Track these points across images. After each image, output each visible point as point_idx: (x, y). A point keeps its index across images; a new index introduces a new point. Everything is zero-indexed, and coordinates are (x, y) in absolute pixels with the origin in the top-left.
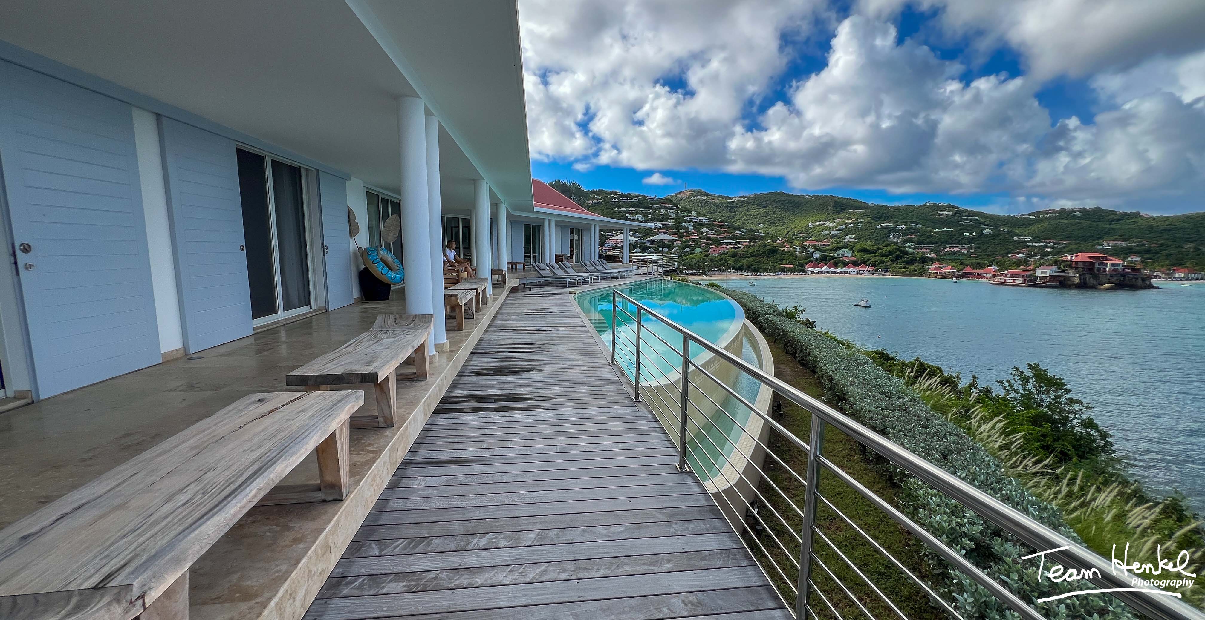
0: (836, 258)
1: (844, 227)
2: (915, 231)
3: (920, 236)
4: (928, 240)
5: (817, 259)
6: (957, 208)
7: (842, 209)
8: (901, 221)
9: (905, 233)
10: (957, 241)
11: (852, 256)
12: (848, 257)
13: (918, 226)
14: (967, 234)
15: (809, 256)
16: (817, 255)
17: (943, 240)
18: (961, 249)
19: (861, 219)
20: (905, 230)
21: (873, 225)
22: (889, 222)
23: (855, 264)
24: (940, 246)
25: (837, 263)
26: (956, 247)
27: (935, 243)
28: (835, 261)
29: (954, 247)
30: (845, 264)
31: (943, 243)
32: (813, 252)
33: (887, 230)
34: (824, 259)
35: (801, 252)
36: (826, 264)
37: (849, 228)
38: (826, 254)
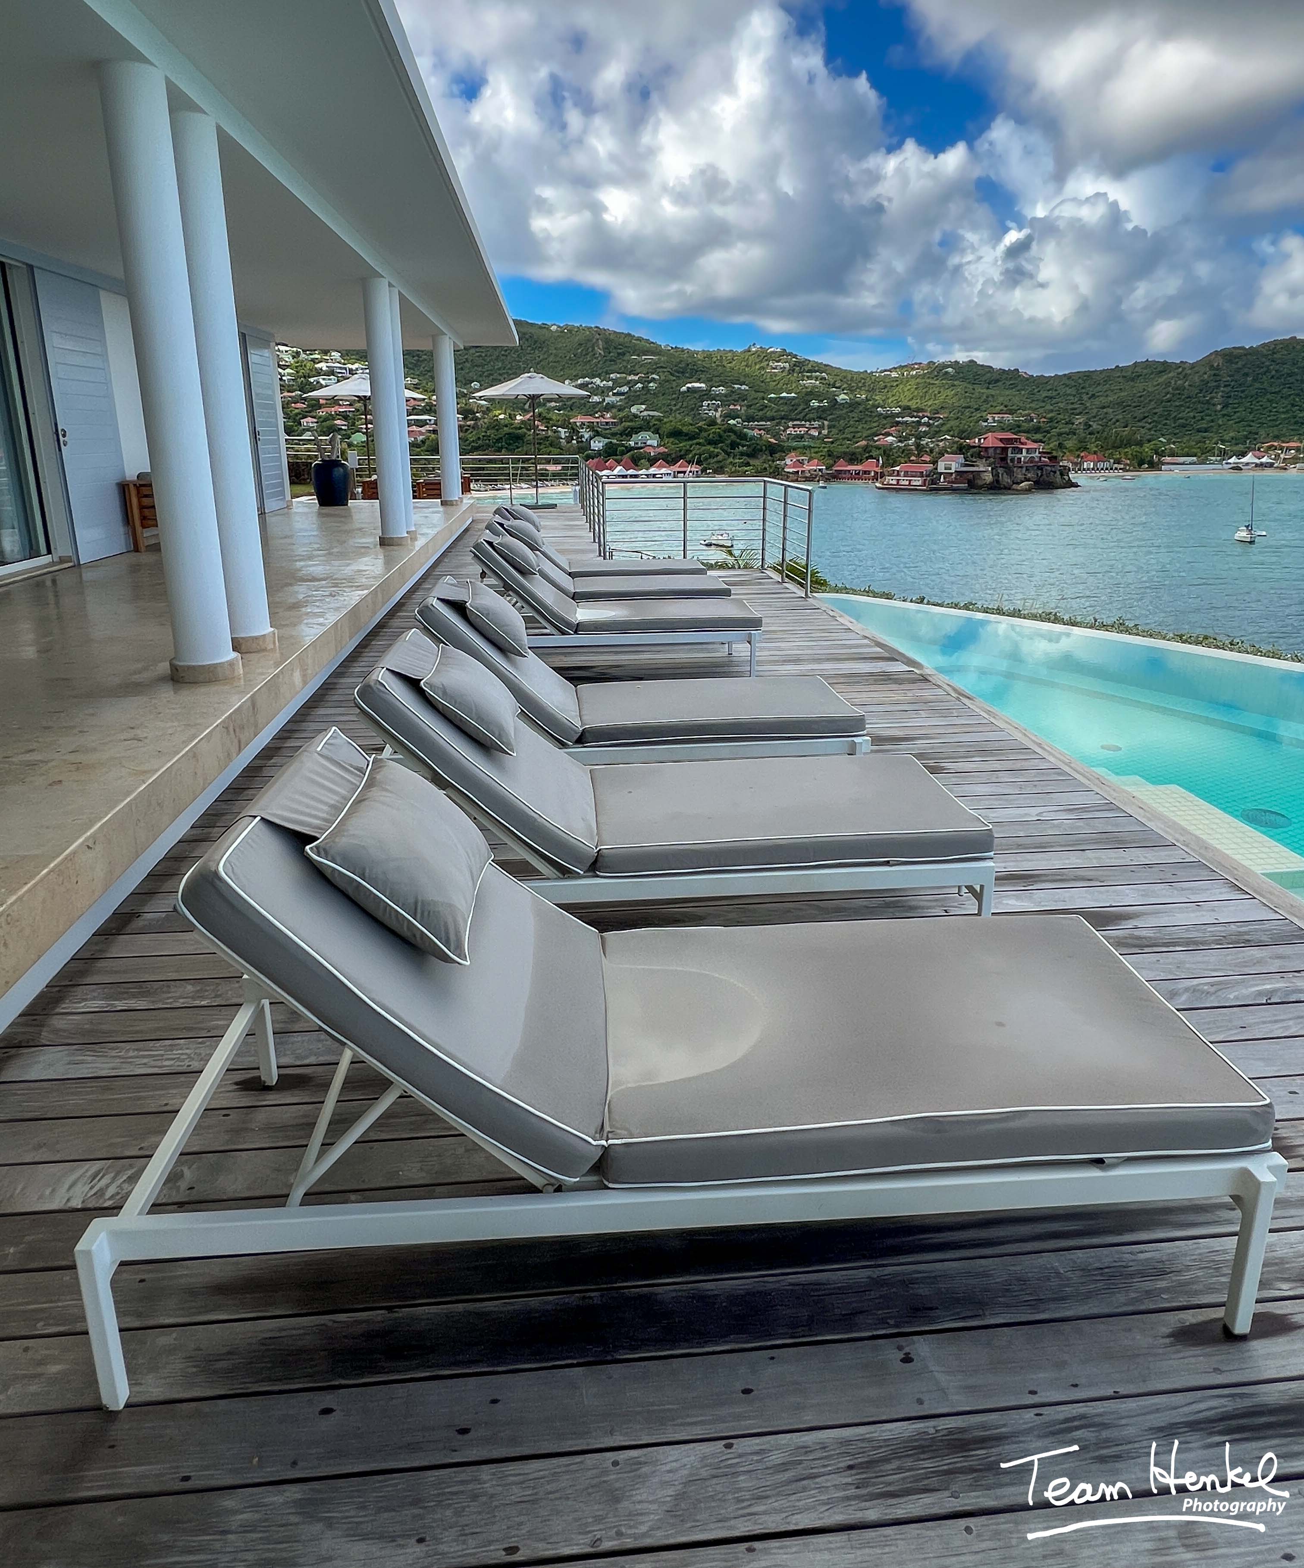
0: (632, 449)
1: (625, 389)
2: (742, 397)
3: (749, 406)
4: (761, 413)
5: (599, 454)
6: (795, 356)
7: (619, 354)
8: (717, 379)
9: (726, 400)
10: (803, 414)
11: (659, 446)
12: (654, 447)
13: (743, 387)
14: (815, 403)
15: (583, 447)
16: (597, 445)
17: (783, 413)
18: (809, 429)
19: (653, 373)
20: (726, 396)
21: (674, 384)
22: (699, 380)
23: (670, 460)
24: (778, 424)
25: (637, 459)
26: (803, 426)
27: (772, 419)
28: (633, 456)
29: (799, 426)
30: (652, 461)
31: (782, 418)
32: (591, 439)
33: (697, 395)
34: (611, 453)
35: (569, 439)
36: (619, 462)
37: (636, 392)
38: (615, 441)
